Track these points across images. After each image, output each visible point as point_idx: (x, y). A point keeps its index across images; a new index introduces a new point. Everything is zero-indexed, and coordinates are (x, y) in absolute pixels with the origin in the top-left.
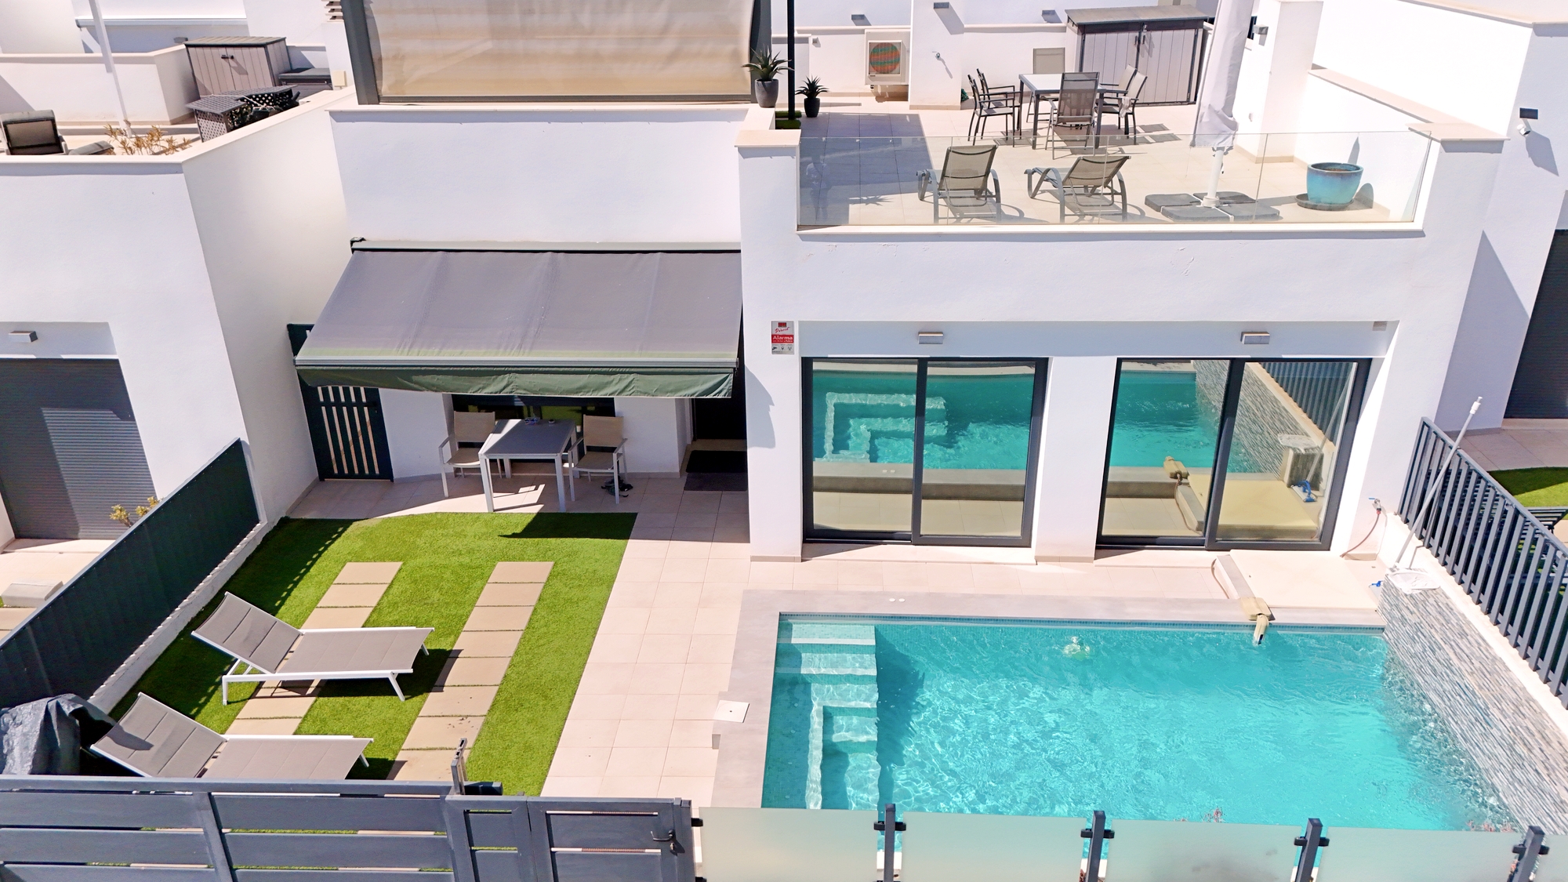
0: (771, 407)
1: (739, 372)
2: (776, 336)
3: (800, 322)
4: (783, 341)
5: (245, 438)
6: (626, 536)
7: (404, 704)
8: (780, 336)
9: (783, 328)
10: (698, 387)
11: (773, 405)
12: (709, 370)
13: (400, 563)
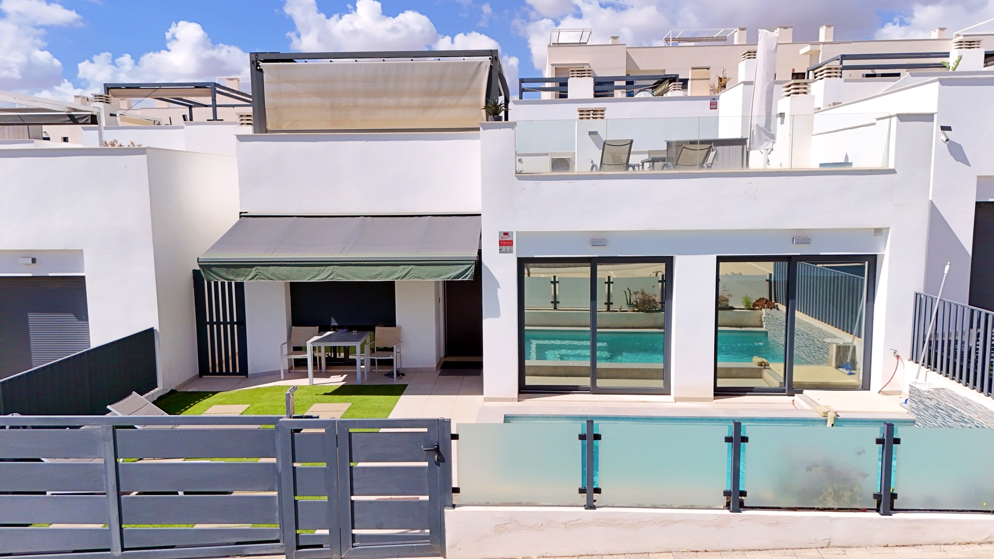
0: (498, 289)
1: (478, 264)
2: (502, 241)
3: (517, 232)
4: (507, 245)
5: (157, 328)
6: (400, 394)
8: (505, 241)
9: (506, 236)
10: (451, 273)
11: (500, 288)
12: (460, 262)
13: (249, 405)
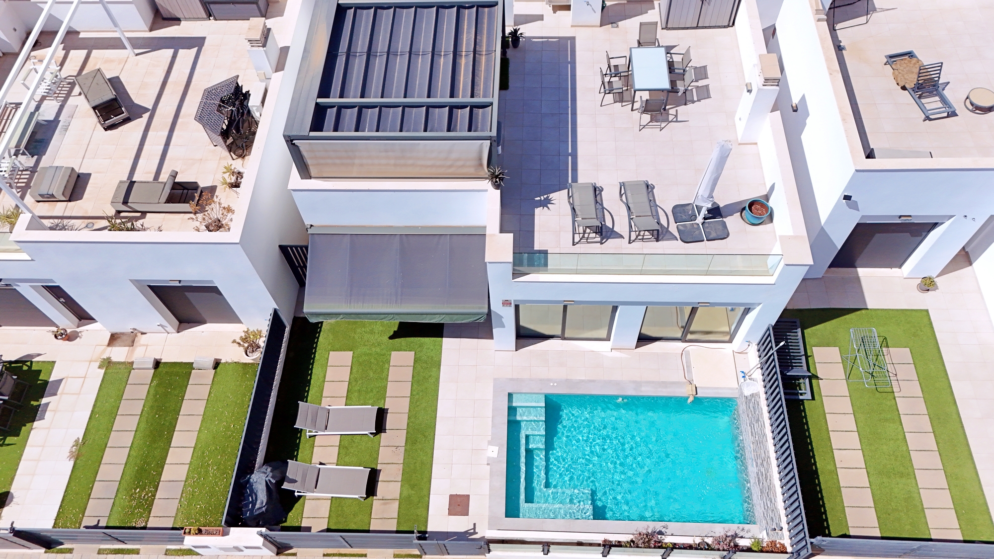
3: (514, 300)
5: (278, 308)
6: (443, 337)
7: (373, 439)
8: (505, 303)
9: (507, 301)
13: (352, 352)
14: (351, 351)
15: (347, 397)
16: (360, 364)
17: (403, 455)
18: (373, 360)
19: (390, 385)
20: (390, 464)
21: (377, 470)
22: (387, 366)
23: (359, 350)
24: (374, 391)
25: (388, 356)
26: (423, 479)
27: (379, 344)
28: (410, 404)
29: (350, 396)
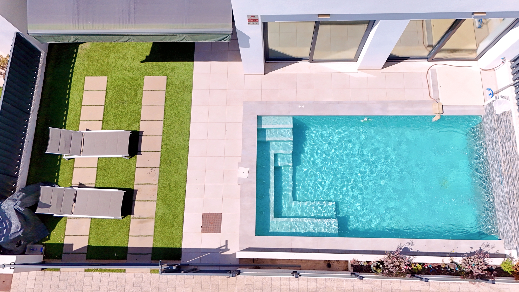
0: (249, 39)
2: (250, 19)
3: (261, 15)
4: (254, 21)
6: (193, 61)
7: (128, 162)
9: (253, 17)
13: (106, 77)
14: (105, 75)
15: (103, 121)
16: (115, 89)
17: (158, 176)
18: (127, 85)
19: (143, 109)
20: (146, 184)
21: (133, 190)
22: (140, 90)
23: (113, 75)
24: (129, 115)
25: (141, 81)
26: (177, 198)
27: (132, 69)
28: (163, 127)
29: (106, 120)
